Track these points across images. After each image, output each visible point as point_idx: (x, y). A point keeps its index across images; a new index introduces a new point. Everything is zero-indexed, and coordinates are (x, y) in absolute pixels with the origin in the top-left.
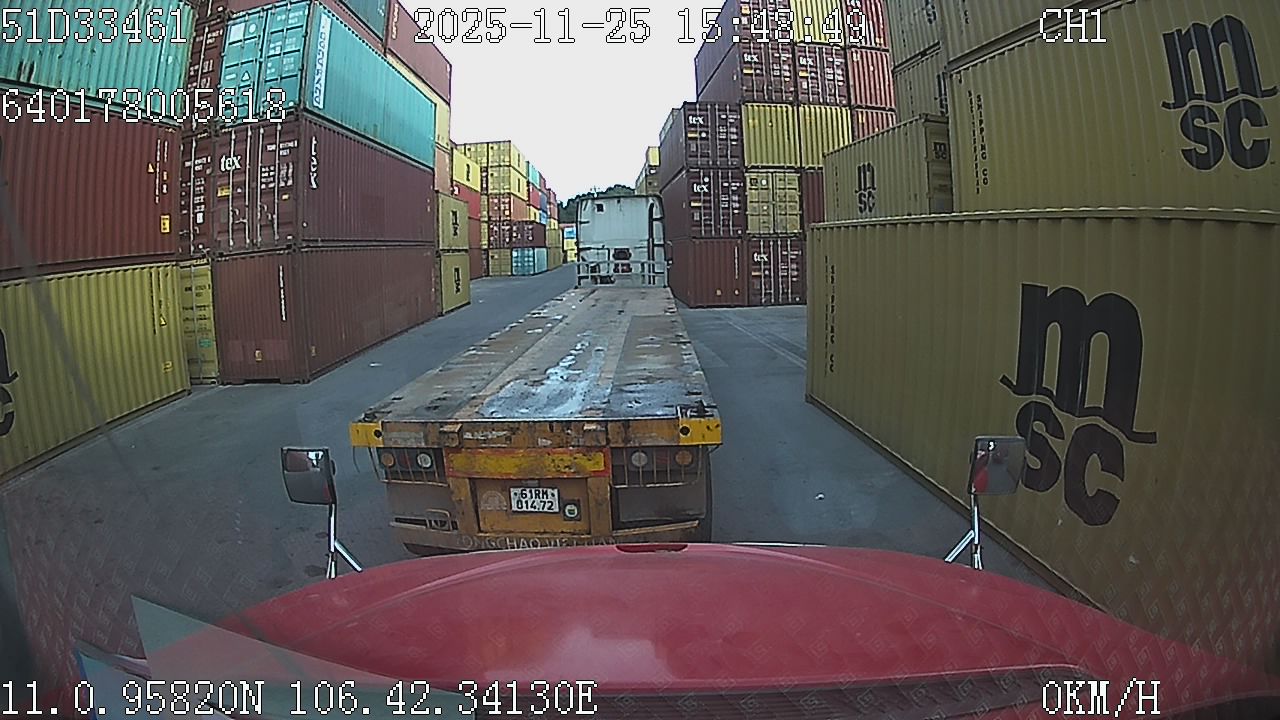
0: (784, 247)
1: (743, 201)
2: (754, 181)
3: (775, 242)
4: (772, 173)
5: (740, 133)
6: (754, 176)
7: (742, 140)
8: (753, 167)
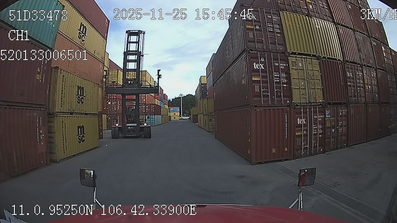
0: (315, 112)
1: (288, 78)
2: (295, 63)
3: (310, 109)
4: (304, 58)
5: (281, 29)
6: (293, 59)
7: (283, 33)
8: (293, 53)
